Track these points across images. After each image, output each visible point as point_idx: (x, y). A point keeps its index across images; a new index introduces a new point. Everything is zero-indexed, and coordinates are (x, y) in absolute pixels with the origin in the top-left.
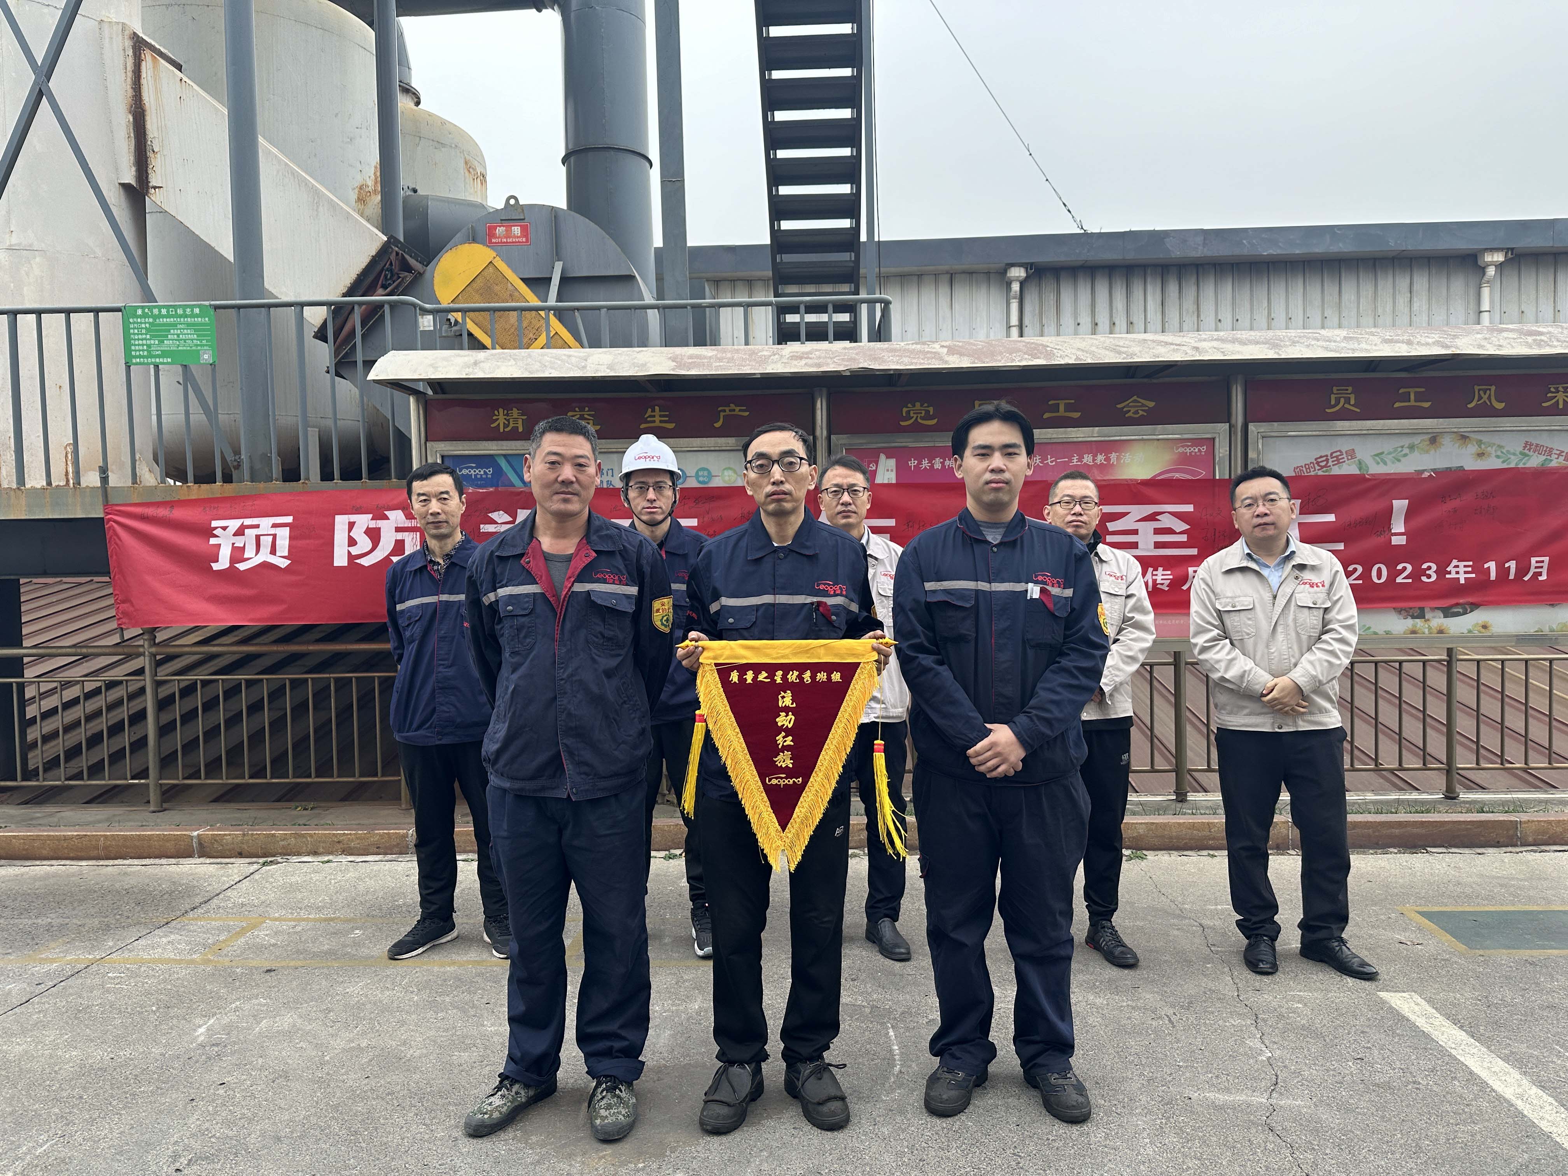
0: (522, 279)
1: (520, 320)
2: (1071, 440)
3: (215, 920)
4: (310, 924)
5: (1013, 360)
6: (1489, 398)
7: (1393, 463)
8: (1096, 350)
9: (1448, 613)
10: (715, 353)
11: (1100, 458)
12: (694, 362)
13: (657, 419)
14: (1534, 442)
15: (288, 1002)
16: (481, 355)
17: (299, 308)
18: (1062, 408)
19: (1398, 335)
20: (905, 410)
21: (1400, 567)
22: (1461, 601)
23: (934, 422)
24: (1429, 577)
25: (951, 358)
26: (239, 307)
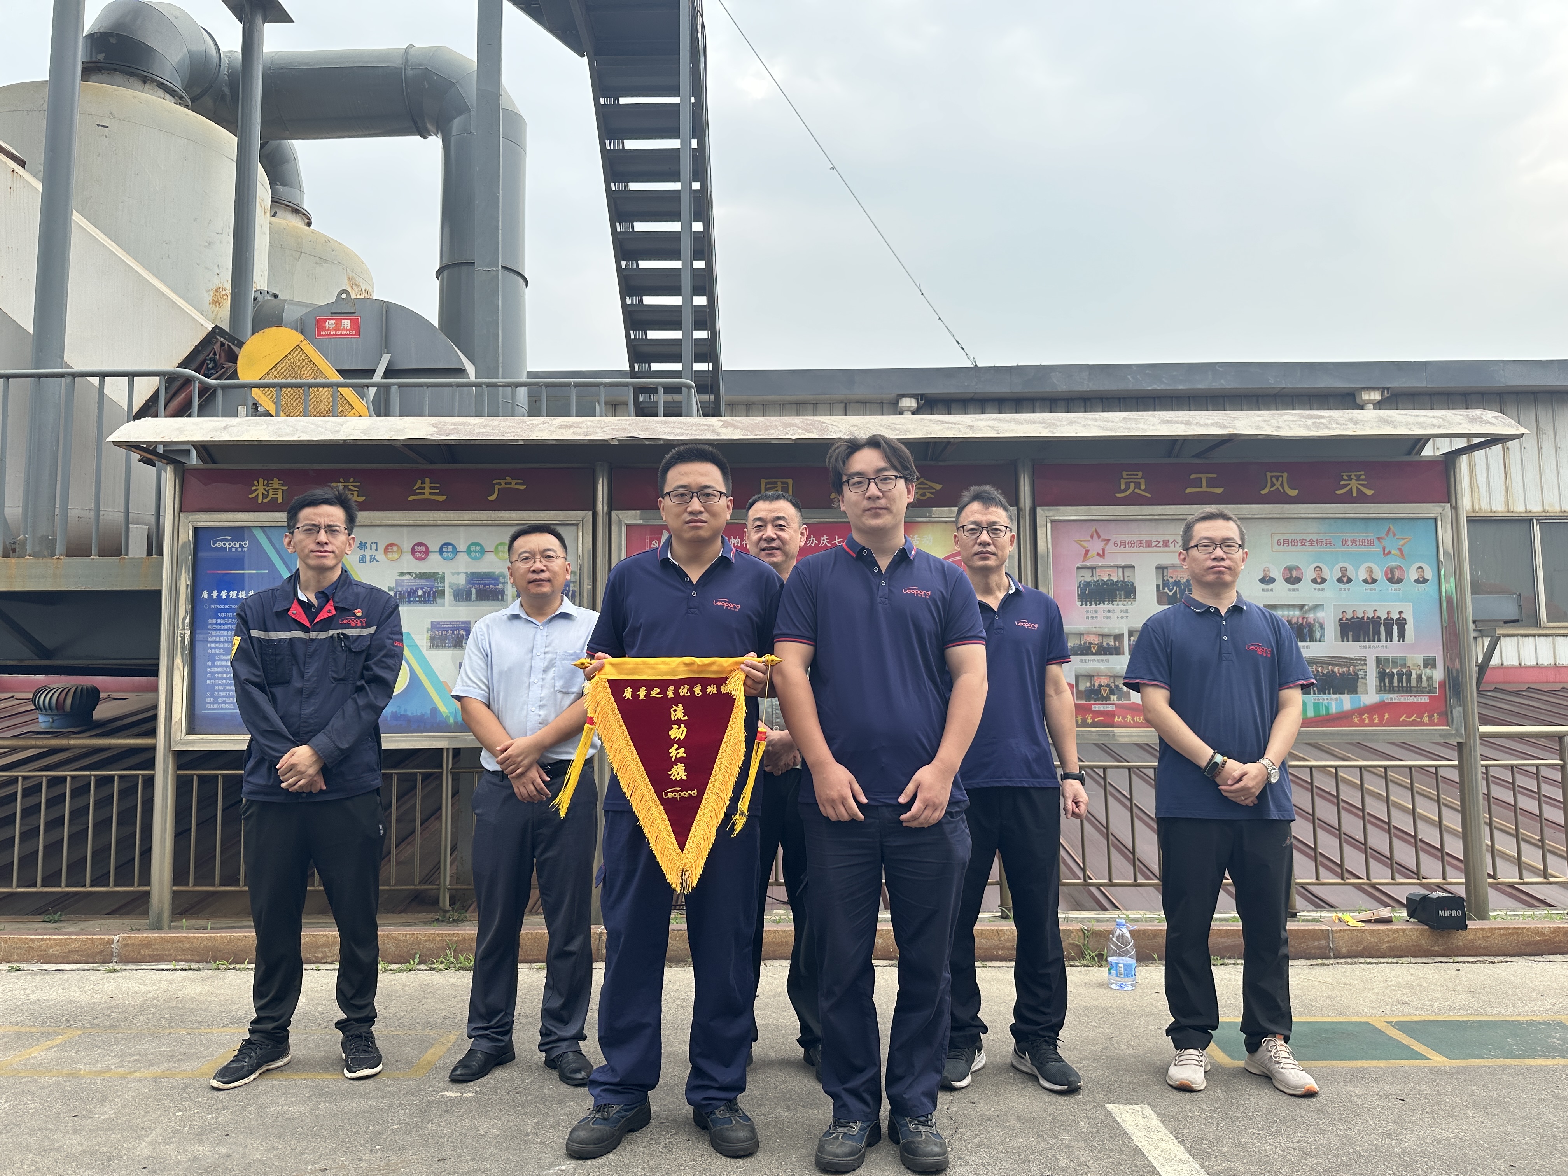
5: (786, 433)
6: (1282, 485)
10: (482, 421)
12: (456, 430)
13: (427, 491)
16: (237, 420)
17: (69, 378)
19: (1178, 417)
25: (724, 430)
26: (8, 377)
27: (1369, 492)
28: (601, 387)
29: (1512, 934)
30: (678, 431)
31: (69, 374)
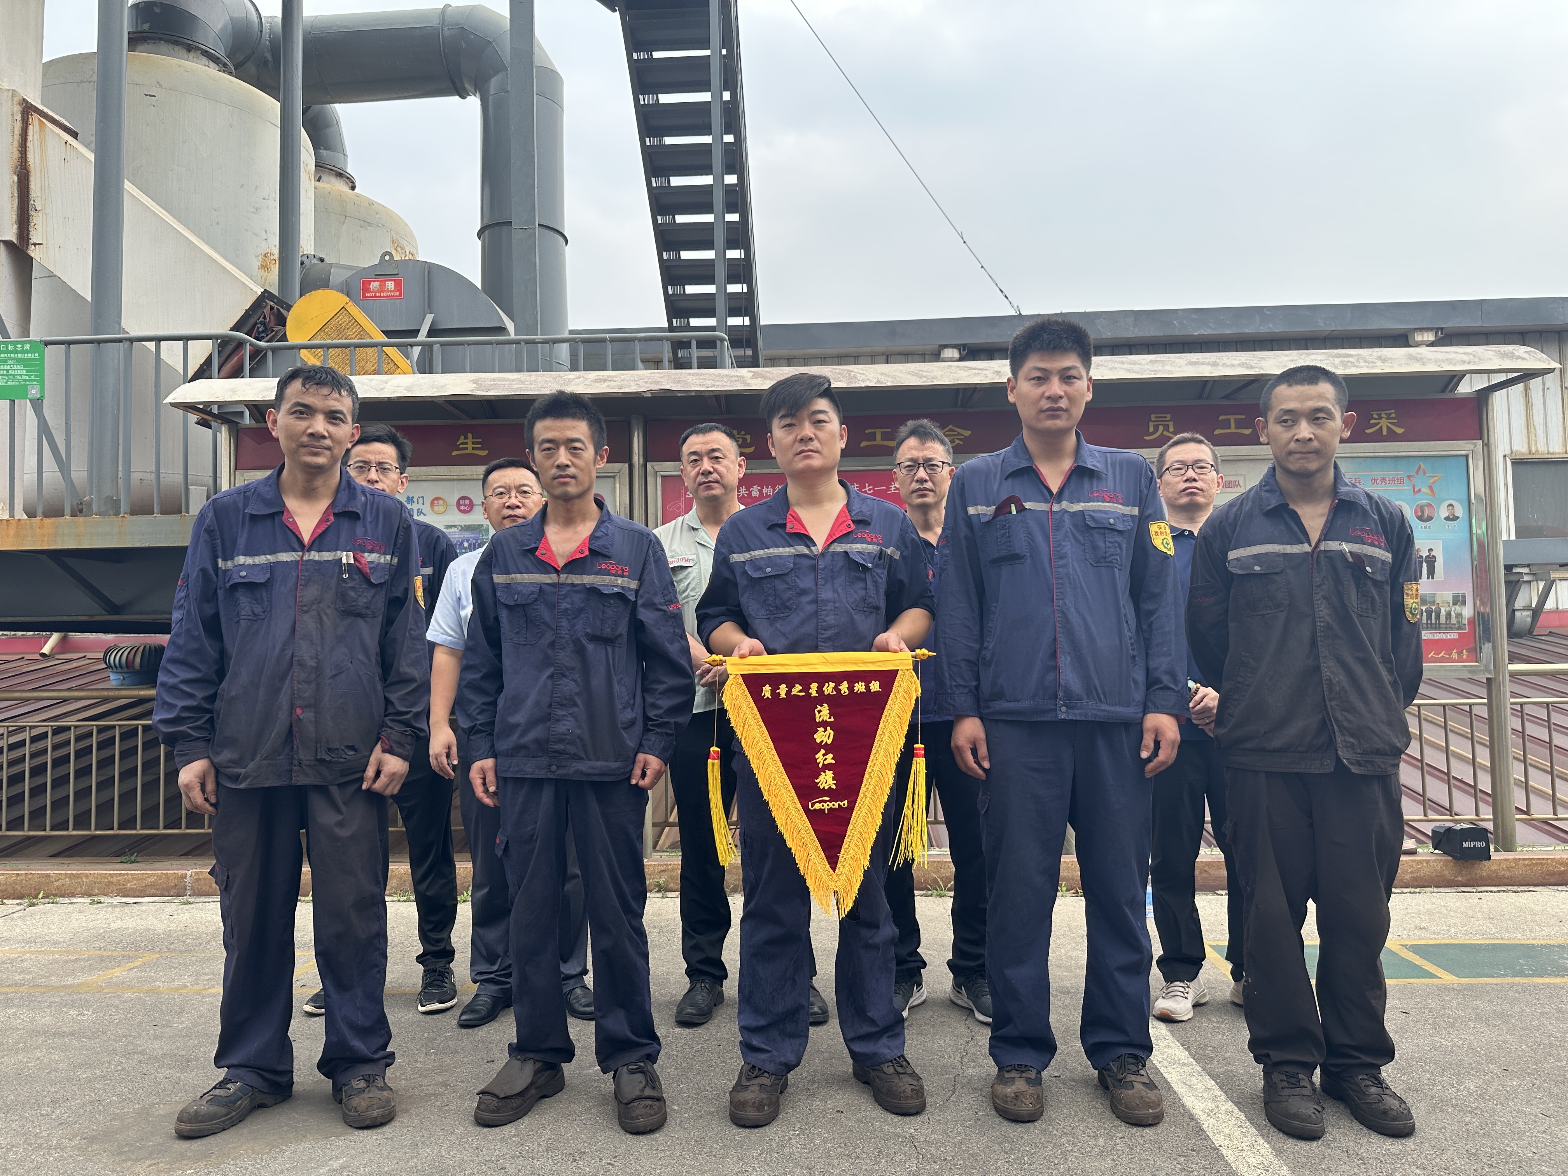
10: (520, 376)
12: (496, 385)
13: (470, 446)
17: (129, 343)
18: (878, 437)
19: (1205, 358)
25: (754, 381)
26: (69, 343)
27: (1400, 431)
28: (636, 342)
29: (1537, 864)
30: (709, 382)
31: (126, 339)
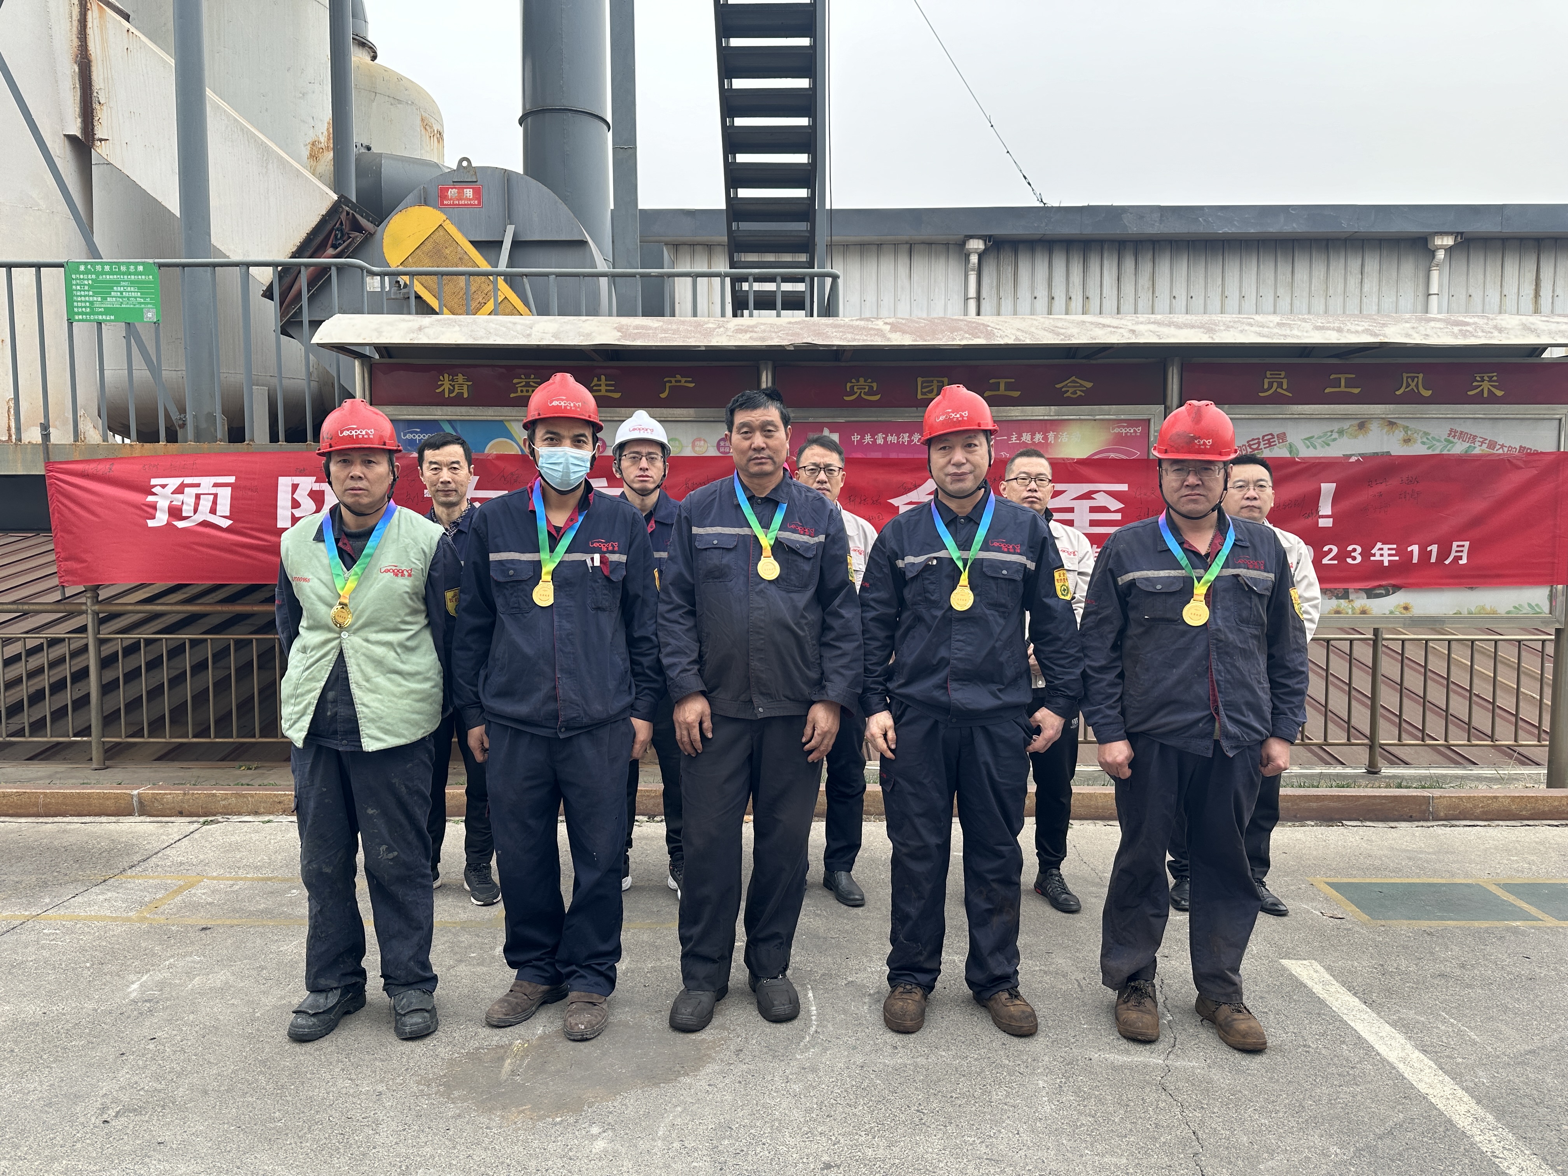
0: (471, 242)
1: (468, 284)
2: (1010, 418)
3: (152, 878)
4: (248, 883)
5: (954, 339)
6: (1417, 386)
7: (1323, 447)
8: (1035, 331)
9: (1371, 594)
10: (661, 324)
11: (1038, 437)
12: (640, 333)
13: (603, 388)
14: (1459, 430)
15: (222, 960)
16: (427, 320)
17: (244, 268)
18: (1002, 386)
19: (1329, 322)
20: (849, 385)
21: (1326, 549)
22: (1384, 583)
23: (877, 397)
24: (1354, 558)
25: (895, 335)
26: (184, 266)
27: (1499, 393)
30: (849, 336)
